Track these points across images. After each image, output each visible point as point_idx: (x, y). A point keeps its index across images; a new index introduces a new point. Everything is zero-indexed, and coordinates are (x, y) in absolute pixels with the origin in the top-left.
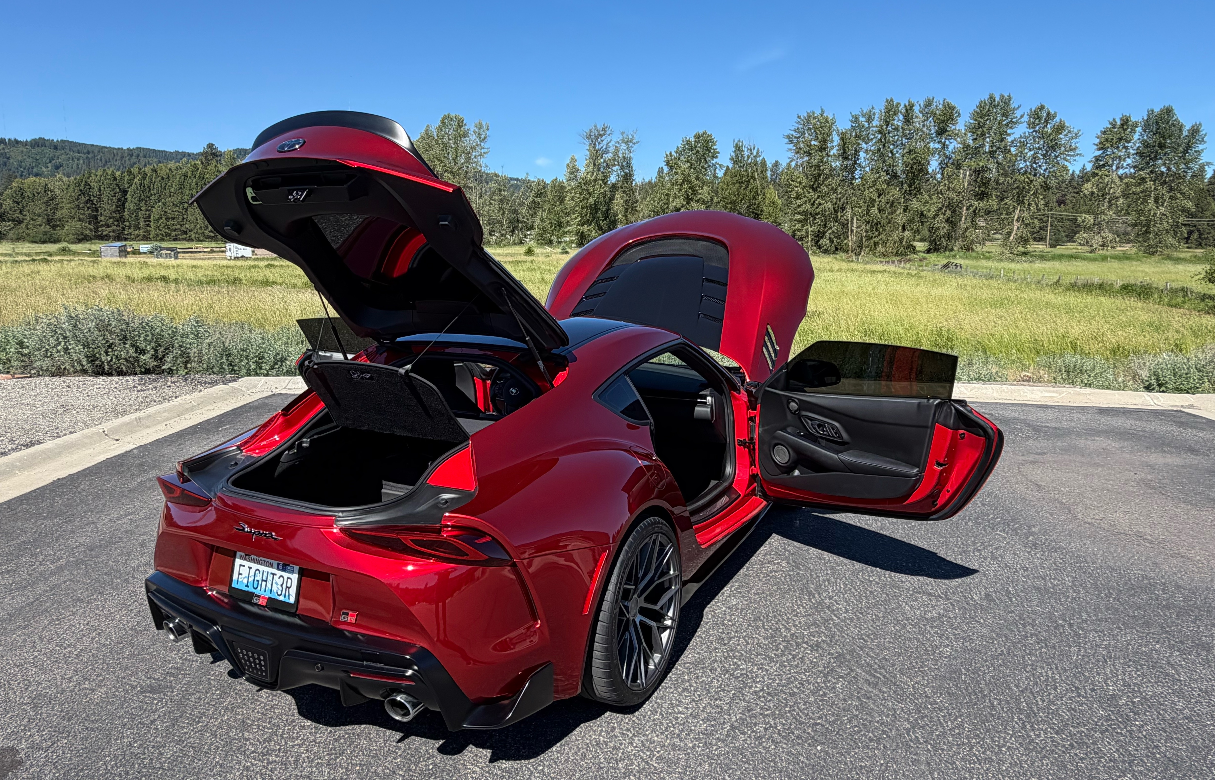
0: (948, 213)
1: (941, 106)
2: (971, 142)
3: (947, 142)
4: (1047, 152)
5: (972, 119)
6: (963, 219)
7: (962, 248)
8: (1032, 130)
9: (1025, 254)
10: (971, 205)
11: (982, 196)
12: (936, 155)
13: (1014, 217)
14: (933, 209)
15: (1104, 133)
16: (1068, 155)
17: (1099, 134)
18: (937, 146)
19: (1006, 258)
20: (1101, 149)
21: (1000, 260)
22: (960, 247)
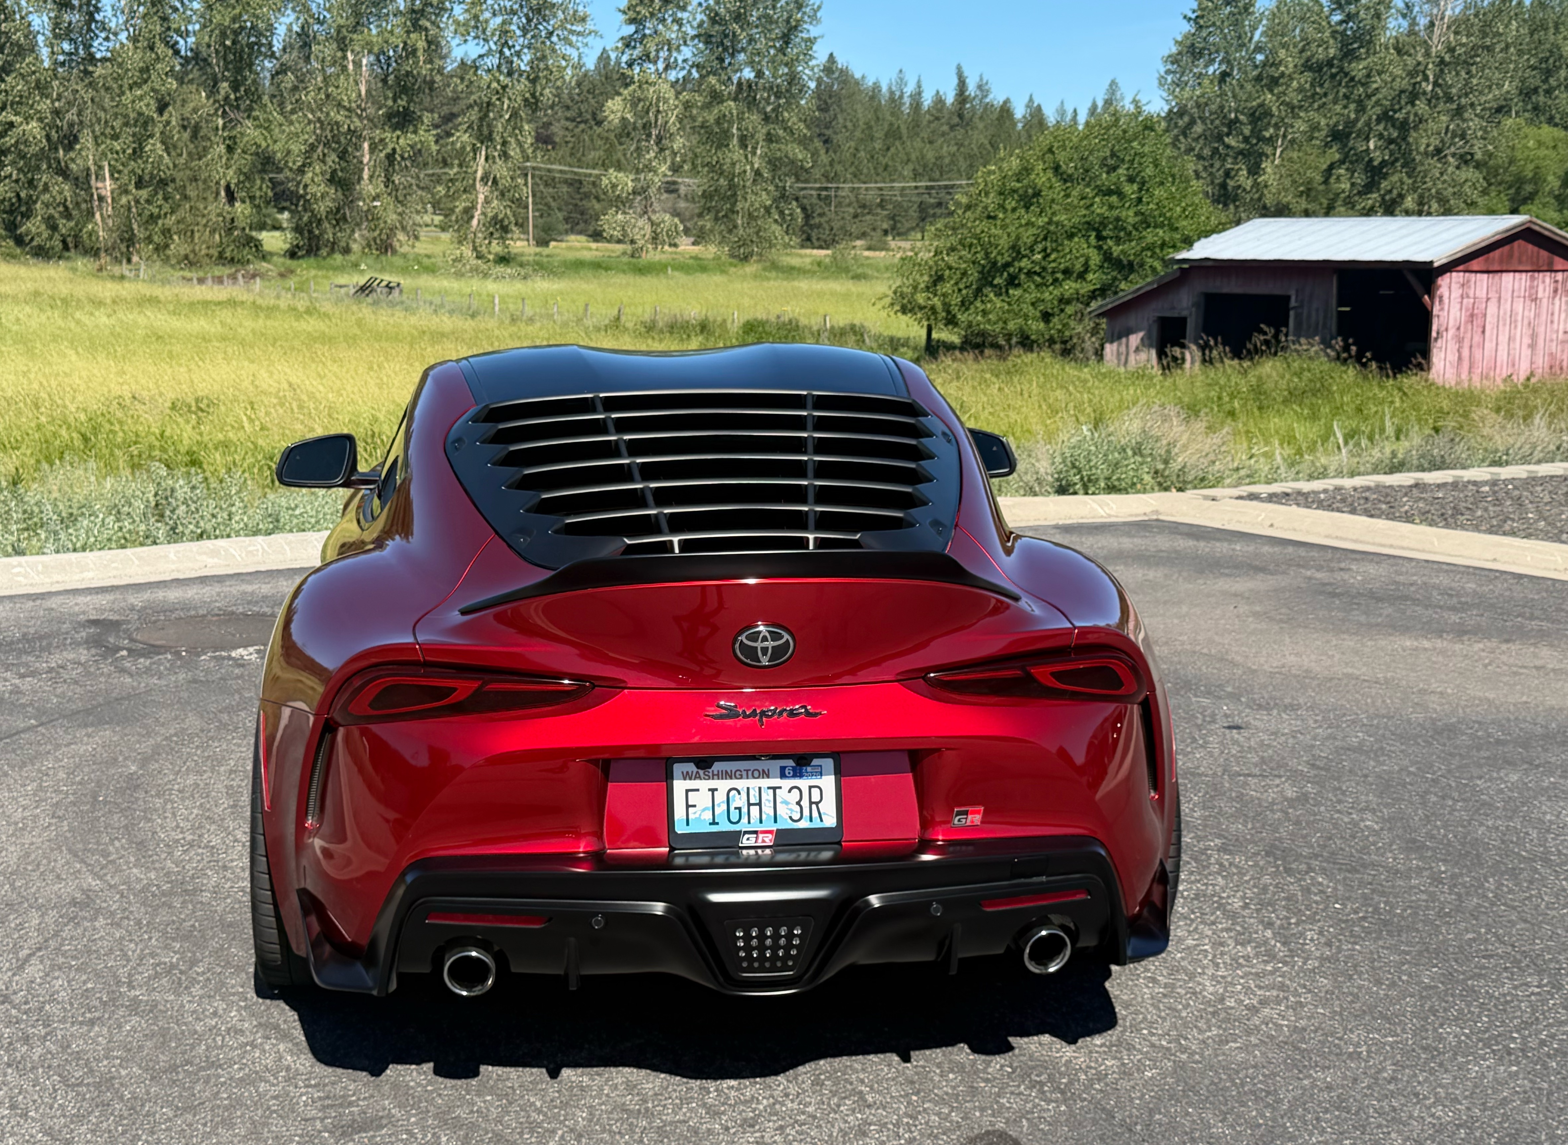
0: (332, 159)
4: (529, 20)
6: (366, 175)
7: (369, 246)
9: (504, 260)
10: (383, 141)
11: (402, 120)
13: (476, 171)
14: (297, 148)
16: (572, 32)
19: (471, 270)
20: (632, 21)
21: (459, 275)
22: (364, 243)
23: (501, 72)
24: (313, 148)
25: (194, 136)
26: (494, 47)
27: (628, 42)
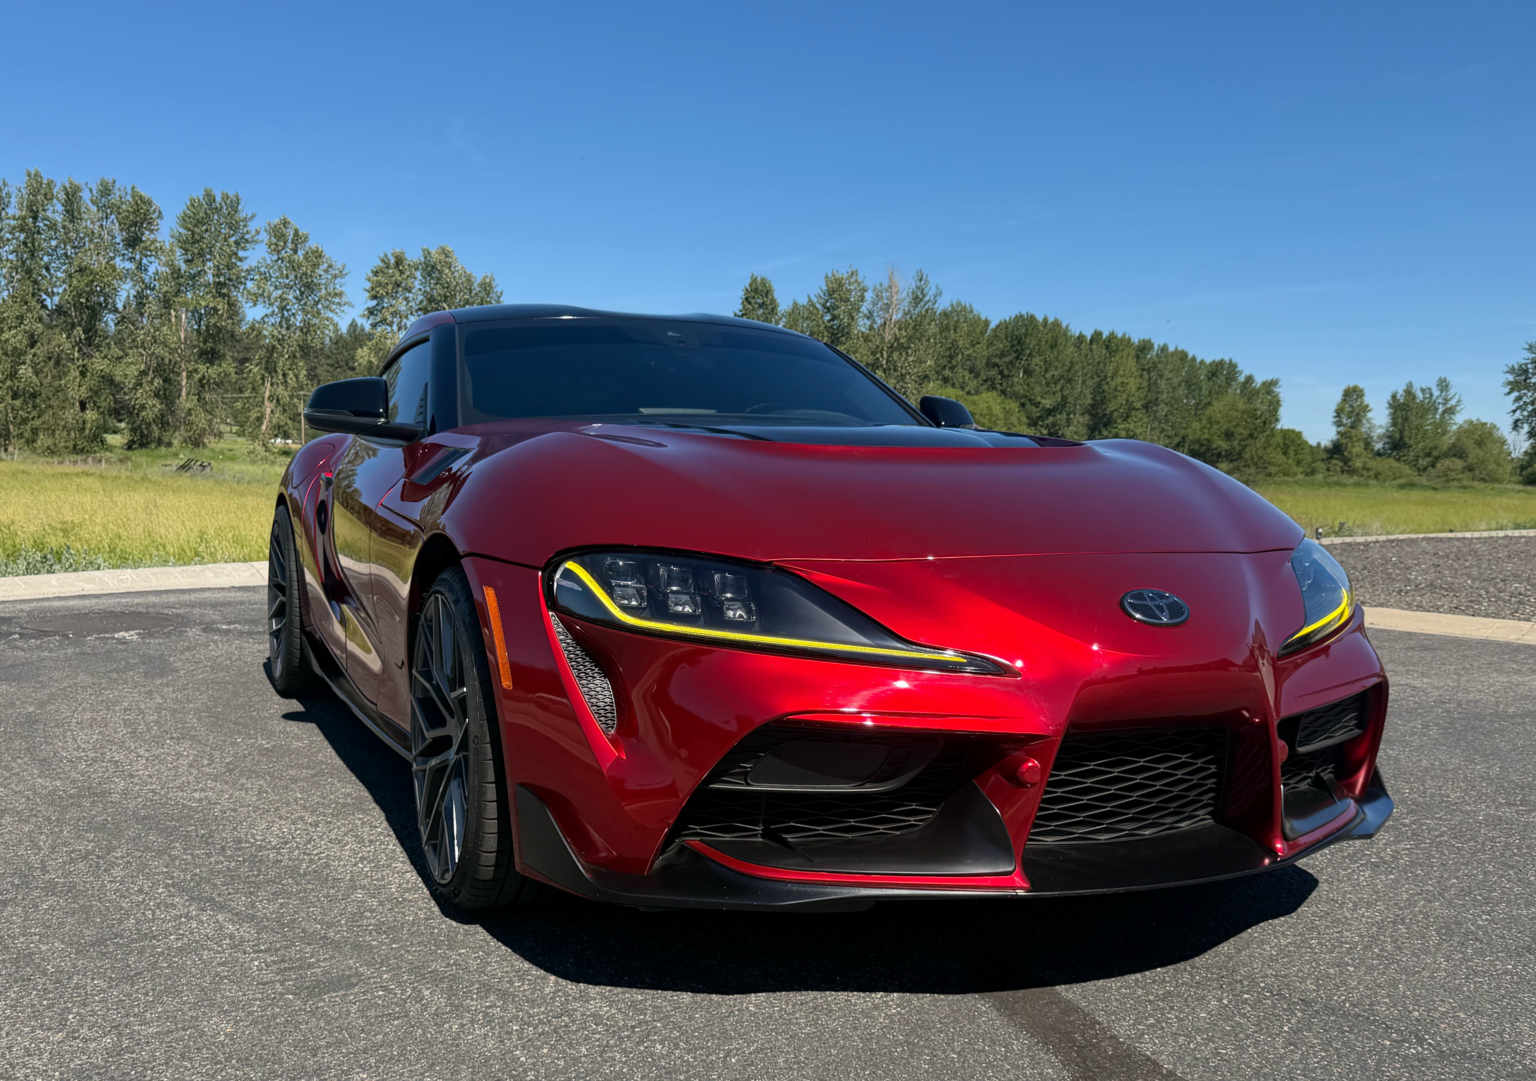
0: (158, 382)
1: (129, 198)
2: (184, 267)
3: (144, 261)
4: (302, 293)
5: (182, 226)
6: (184, 394)
7: (185, 441)
8: (276, 257)
10: (196, 371)
11: (211, 356)
12: (128, 280)
13: (265, 392)
14: (132, 372)
15: (376, 273)
16: (332, 302)
17: (370, 275)
18: (128, 265)
19: (262, 459)
20: (374, 297)
21: (253, 462)
22: (182, 440)
23: (281, 327)
24: (144, 373)
25: (57, 363)
26: (277, 310)
27: (371, 312)
